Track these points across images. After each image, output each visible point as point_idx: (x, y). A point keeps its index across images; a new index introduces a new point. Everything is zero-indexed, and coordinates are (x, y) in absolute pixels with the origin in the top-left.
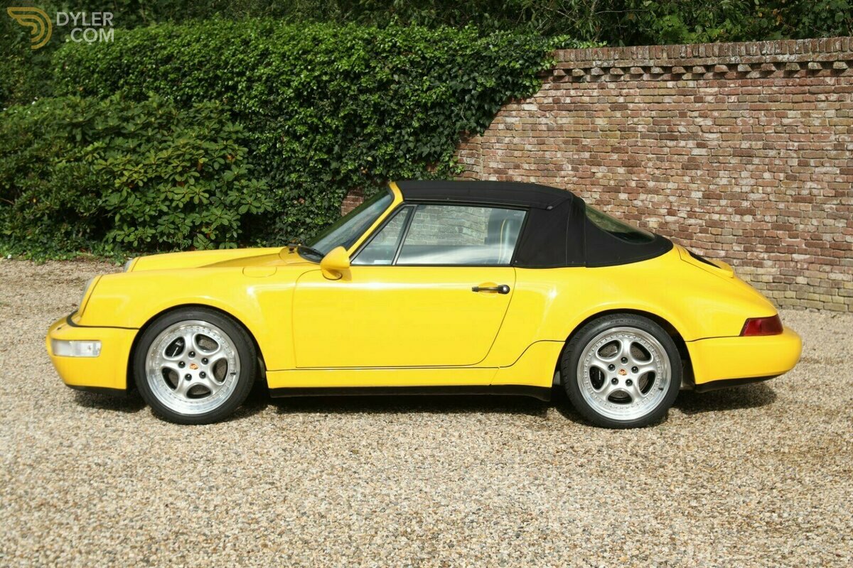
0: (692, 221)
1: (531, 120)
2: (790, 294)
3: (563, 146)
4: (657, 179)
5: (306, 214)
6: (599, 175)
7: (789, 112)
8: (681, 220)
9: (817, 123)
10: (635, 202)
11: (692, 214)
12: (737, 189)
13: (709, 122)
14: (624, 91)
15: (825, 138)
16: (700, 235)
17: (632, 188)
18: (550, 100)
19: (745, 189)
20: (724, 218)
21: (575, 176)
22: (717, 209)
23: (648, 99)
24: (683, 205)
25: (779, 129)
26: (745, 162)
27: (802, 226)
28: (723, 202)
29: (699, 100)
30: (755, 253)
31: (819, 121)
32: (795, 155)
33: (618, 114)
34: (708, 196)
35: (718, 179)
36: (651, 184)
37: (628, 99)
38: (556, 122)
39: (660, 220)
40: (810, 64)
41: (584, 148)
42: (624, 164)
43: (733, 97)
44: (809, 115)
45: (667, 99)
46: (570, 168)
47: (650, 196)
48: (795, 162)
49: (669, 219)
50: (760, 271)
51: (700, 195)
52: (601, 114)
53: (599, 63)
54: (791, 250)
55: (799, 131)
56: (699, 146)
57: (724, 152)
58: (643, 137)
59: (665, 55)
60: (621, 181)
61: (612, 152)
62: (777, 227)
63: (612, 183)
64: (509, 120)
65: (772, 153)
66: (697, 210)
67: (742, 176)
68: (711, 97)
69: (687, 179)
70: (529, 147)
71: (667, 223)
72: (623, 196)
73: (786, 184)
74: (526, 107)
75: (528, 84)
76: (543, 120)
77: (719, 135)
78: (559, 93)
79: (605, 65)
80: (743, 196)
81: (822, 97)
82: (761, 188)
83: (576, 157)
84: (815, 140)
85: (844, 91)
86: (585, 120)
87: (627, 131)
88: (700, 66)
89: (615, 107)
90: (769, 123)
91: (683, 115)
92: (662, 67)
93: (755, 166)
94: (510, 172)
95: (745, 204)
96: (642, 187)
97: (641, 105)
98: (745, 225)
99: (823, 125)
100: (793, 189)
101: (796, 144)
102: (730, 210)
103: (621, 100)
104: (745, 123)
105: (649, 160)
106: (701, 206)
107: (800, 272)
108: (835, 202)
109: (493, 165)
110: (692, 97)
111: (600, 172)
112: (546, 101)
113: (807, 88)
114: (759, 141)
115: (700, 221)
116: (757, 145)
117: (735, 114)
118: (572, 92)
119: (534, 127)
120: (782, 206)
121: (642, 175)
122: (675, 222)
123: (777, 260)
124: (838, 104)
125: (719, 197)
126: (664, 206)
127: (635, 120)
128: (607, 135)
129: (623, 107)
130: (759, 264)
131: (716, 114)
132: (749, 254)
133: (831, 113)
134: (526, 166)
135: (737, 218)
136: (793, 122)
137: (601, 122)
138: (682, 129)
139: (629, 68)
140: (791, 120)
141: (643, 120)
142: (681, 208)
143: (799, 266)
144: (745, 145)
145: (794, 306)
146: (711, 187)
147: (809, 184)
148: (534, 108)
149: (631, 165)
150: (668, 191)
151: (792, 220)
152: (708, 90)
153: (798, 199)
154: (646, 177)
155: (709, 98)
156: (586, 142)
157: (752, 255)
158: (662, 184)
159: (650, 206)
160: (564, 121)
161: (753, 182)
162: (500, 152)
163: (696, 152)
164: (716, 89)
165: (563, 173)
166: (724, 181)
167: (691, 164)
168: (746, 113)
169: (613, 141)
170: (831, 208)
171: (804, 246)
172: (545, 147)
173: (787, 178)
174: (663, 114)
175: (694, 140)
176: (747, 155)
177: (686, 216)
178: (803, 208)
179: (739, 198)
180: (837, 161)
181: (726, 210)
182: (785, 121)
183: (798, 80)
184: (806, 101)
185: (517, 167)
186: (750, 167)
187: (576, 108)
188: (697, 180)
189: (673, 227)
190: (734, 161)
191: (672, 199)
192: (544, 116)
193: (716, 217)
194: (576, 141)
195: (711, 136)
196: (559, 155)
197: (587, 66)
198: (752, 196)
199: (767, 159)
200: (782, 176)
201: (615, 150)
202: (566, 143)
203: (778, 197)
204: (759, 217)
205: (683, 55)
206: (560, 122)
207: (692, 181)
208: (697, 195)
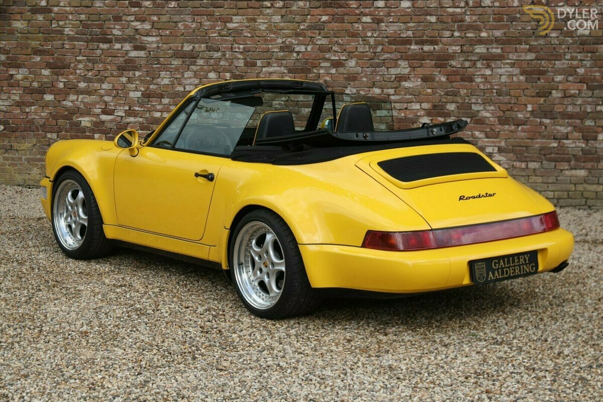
0: (132, 119)
4: (88, 80)
6: (19, 77)
7: (234, 17)
8: (119, 119)
9: (263, 27)
10: (65, 103)
11: (130, 113)
12: (181, 89)
13: (147, 26)
15: (271, 40)
17: (60, 90)
22: (159, 107)
24: (120, 105)
25: (224, 33)
26: (188, 63)
28: (166, 101)
29: (137, 5)
31: (266, 26)
32: (241, 57)
33: (40, 17)
34: (147, 95)
35: (159, 80)
36: (82, 85)
39: (94, 119)
42: (48, 66)
43: (173, 3)
44: (254, 20)
47: (81, 97)
48: (241, 63)
49: (104, 117)
51: (139, 94)
52: (19, 16)
55: (245, 34)
56: (136, 48)
57: (165, 54)
58: (71, 39)
60: (45, 83)
61: (34, 54)
63: (35, 84)
65: (217, 55)
66: (137, 108)
67: (186, 76)
69: (124, 80)
71: (103, 122)
72: (49, 97)
77: (158, 38)
81: (268, 4)
84: (261, 42)
87: (49, 34)
89: (36, 10)
90: (213, 27)
91: (117, 19)
93: (199, 67)
96: (71, 88)
97: (68, 8)
99: (269, 30)
101: (241, 46)
103: (42, 3)
104: (186, 27)
105: (80, 62)
106: (141, 105)
108: (283, 99)
111: (19, 74)
114: (203, 43)
115: (141, 120)
116: (200, 47)
117: (176, 18)
121: (71, 77)
122: (111, 121)
124: (284, 10)
125: (161, 96)
126: (98, 106)
127: (61, 23)
128: (27, 38)
129: (46, 10)
131: (155, 18)
133: (277, 18)
136: (239, 26)
137: (19, 25)
138: (116, 32)
140: (236, 25)
141: (70, 24)
142: (118, 107)
144: (187, 47)
146: (151, 87)
149: (59, 67)
150: (102, 92)
154: (76, 78)
155: (146, 4)
158: (95, 84)
159: (82, 106)
163: (133, 54)
166: (166, 81)
167: (129, 65)
168: (188, 18)
169: (34, 43)
170: (279, 104)
173: (233, 77)
174: (94, 17)
175: (130, 42)
177: (124, 115)
180: (284, 62)
181: (168, 108)
182: (230, 25)
184: (251, 8)
186: (194, 68)
188: (135, 81)
189: (109, 125)
190: (176, 62)
191: (106, 98)
193: (157, 115)
195: (150, 39)
199: (212, 61)
200: (228, 75)
201: (37, 52)
207: (130, 80)
208: (135, 95)
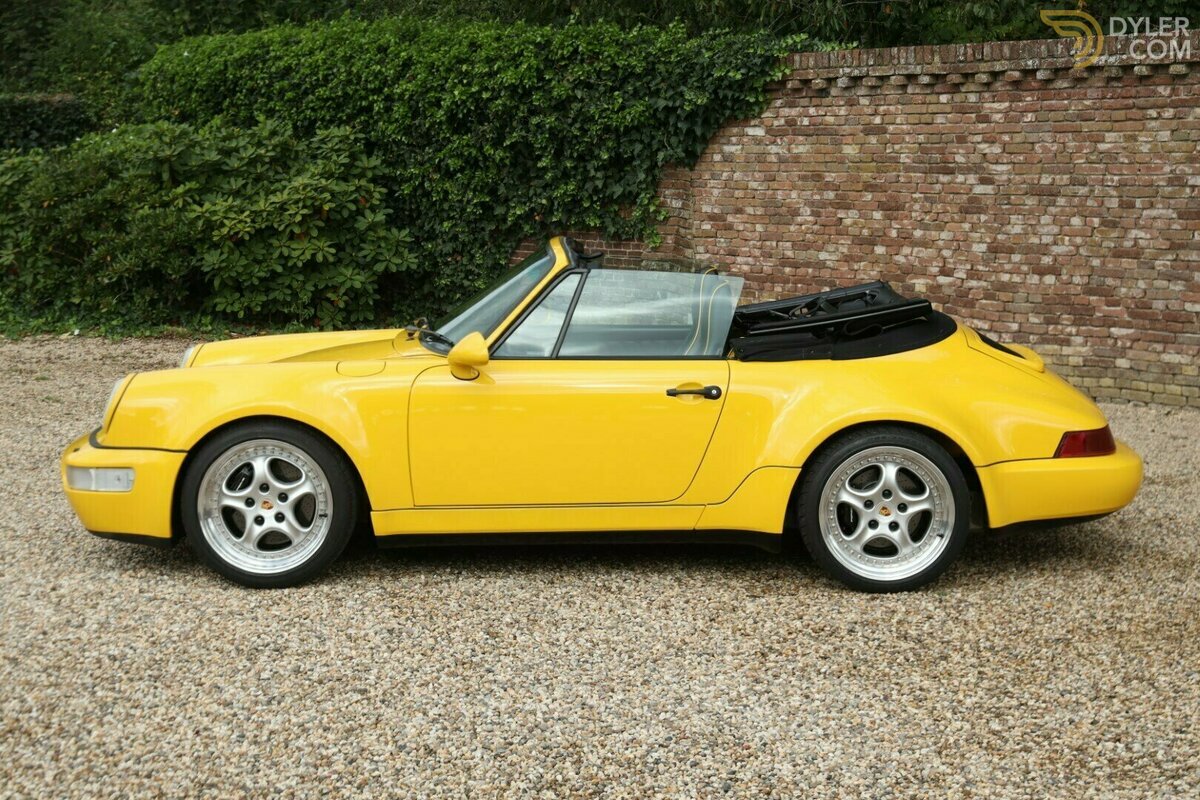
0: (973, 283)
1: (756, 149)
2: (1107, 381)
3: (800, 183)
4: (926, 227)
5: (462, 275)
6: (848, 222)
7: (1107, 134)
8: (959, 282)
9: (1145, 148)
10: (897, 258)
11: (973, 274)
12: (1035, 240)
13: (997, 149)
14: (882, 108)
15: (1156, 169)
16: (984, 301)
17: (892, 240)
18: (782, 121)
19: (1046, 240)
20: (1016, 279)
21: (816, 223)
22: (1007, 267)
23: (912, 119)
24: (961, 262)
25: (1093, 158)
26: (1045, 203)
27: (1124, 290)
28: (1016, 258)
29: (985, 119)
30: (1060, 327)
31: (1149, 146)
32: (1114, 193)
33: (873, 139)
34: (994, 249)
35: (1009, 227)
36: (918, 233)
37: (887, 119)
38: (789, 150)
39: (930, 282)
40: (1136, 68)
41: (828, 186)
42: (881, 206)
43: (1030, 115)
44: (1134, 138)
45: (940, 119)
46: (809, 213)
47: (916, 249)
48: (1114, 203)
49: (942, 280)
50: (1066, 350)
51: (983, 247)
52: (849, 139)
53: (847, 70)
54: (1109, 322)
55: (1121, 160)
56: (983, 181)
57: (1018, 189)
58: (908, 169)
59: (937, 58)
60: (877, 230)
61: (866, 190)
62: (1089, 290)
63: (865, 232)
64: (727, 149)
65: (1083, 190)
66: (981, 268)
67: (1042, 222)
68: (1000, 115)
69: (966, 226)
70: (754, 185)
71: (940, 286)
72: (880, 250)
73: (1101, 232)
74: (750, 131)
75: (752, 100)
76: (773, 149)
77: (1010, 167)
78: (794, 112)
79: (856, 72)
80: (1044, 249)
81: (1153, 113)
82: (1067, 238)
83: (817, 197)
84: (1143, 171)
85: (1183, 104)
86: (830, 148)
87: (884, 162)
88: (984, 73)
89: (870, 130)
90: (1079, 149)
91: (961, 140)
92: (933, 75)
93: (1058, 209)
94: (730, 218)
95: (1047, 260)
96: (906, 238)
97: (905, 127)
98: (1045, 289)
99: (1154, 152)
100: (1110, 239)
101: (1116, 178)
102: (1025, 268)
103: (878, 120)
104: (1046, 150)
105: (916, 201)
106: (986, 263)
107: (1122, 352)
108: (1170, 257)
109: (706, 209)
110: (973, 116)
111: (849, 217)
112: (776, 123)
113: (1131, 101)
114: (1065, 174)
115: (984, 284)
116: (1062, 179)
117: (1033, 137)
118: (812, 111)
119: (761, 158)
120: (1096, 262)
121: (905, 222)
122: (950, 285)
123: (1088, 336)
124: (1175, 123)
125: (1011, 251)
126: (935, 264)
127: (897, 147)
128: (858, 168)
129: (880, 130)
130: (1067, 342)
131: (1006, 138)
132: (1051, 327)
133: (1165, 135)
134: (750, 210)
135: (1035, 279)
136: (1114, 148)
137: (850, 150)
138: (960, 159)
139: (888, 77)
140: (1109, 146)
141: (907, 148)
142: (958, 266)
143: (1119, 343)
144: (1046, 180)
145: (1112, 399)
146: (999, 237)
147: (1134, 233)
148: (760, 132)
149: (892, 208)
150: (941, 243)
151: (1110, 281)
152: (996, 105)
153: (1119, 254)
154: (911, 224)
155: (997, 117)
156: (829, 177)
157: (1055, 329)
158: (933, 233)
159: (916, 263)
160: (801, 149)
161: (1056, 230)
162: (716, 192)
163: (979, 189)
164: (1007, 104)
165: (799, 219)
166: (1018, 229)
167: (973, 206)
168: (1048, 137)
169: (866, 176)
170: (1164, 265)
171: (1126, 318)
172: (775, 185)
173: (1103, 223)
174: (935, 138)
175: (976, 173)
176: (1050, 193)
177: (964, 276)
178: (1125, 265)
179: (1038, 253)
180: (1172, 202)
181: (1019, 268)
182: (1102, 147)
183: (1119, 90)
184: (1131, 119)
185: (739, 211)
186: (1052, 210)
187: (817, 131)
188: (980, 228)
189: (947, 291)
190: (1031, 201)
191: (946, 253)
192: (774, 143)
193: (1005, 278)
194: (817, 177)
195: (1000, 168)
196: (794, 194)
197: (832, 75)
198: (1056, 249)
199: (1076, 200)
200: (1096, 221)
201: (869, 187)
202: (803, 178)
203: (1091, 251)
204: (1064, 277)
205: (962, 58)
206: (795, 151)
207: (973, 229)
208: (979, 248)
